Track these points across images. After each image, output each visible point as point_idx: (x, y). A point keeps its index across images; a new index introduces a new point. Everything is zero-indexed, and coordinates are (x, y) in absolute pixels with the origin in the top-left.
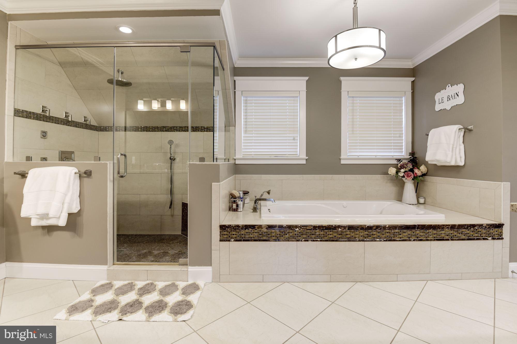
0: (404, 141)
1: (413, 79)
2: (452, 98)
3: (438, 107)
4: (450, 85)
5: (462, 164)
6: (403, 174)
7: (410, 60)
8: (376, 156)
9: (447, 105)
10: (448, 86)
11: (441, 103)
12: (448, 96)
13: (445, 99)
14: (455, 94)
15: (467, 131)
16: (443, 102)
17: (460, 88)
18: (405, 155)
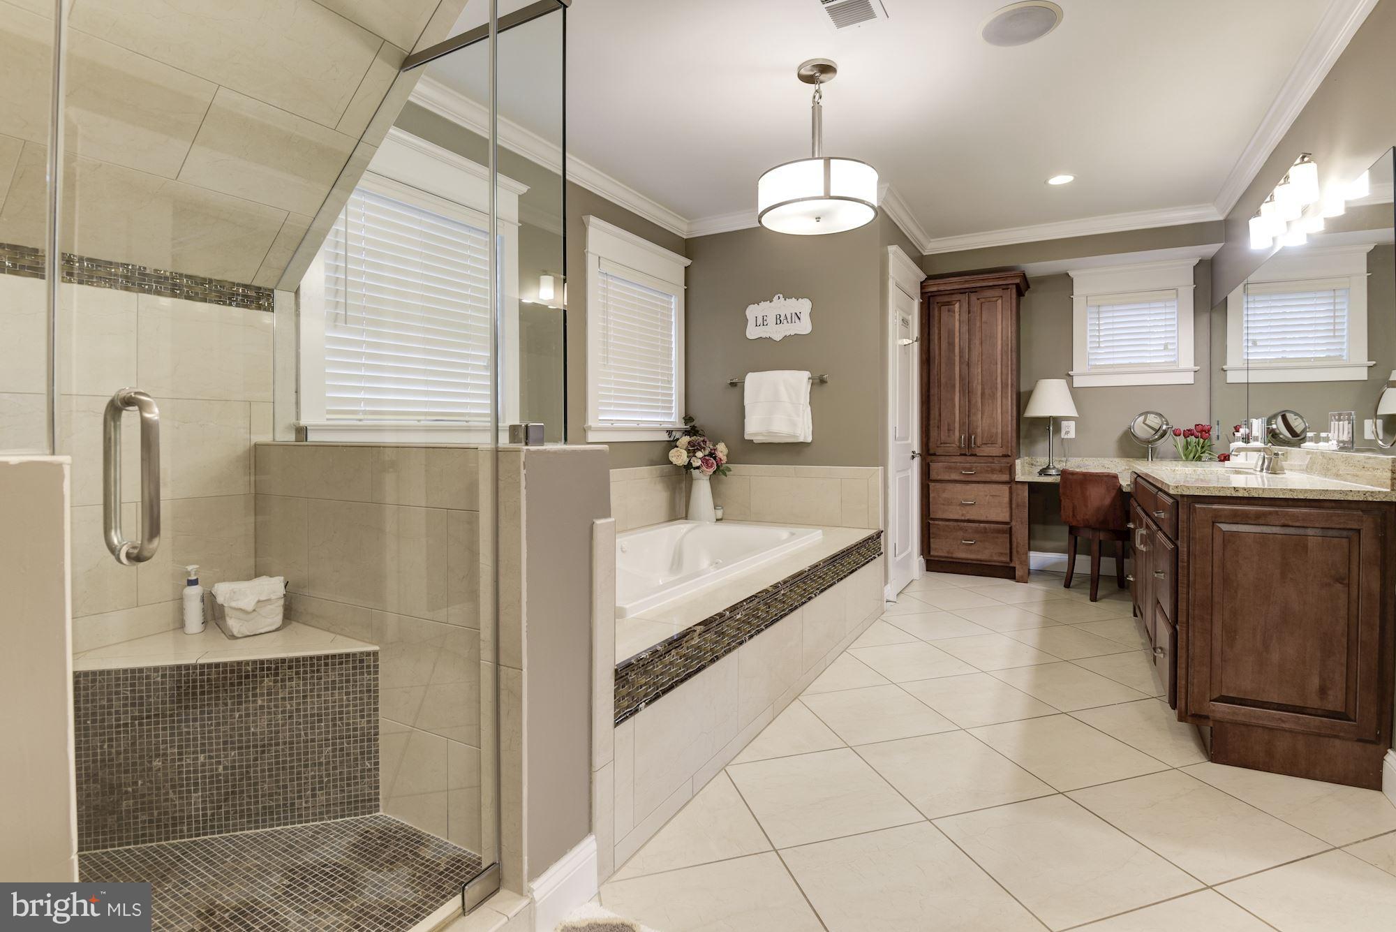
0: (673, 392)
1: (688, 262)
2: (785, 321)
3: (752, 332)
4: (781, 296)
5: (809, 439)
6: (700, 462)
7: (688, 221)
8: (661, 423)
9: (777, 333)
10: (777, 297)
11: (762, 325)
12: (778, 316)
13: (771, 320)
14: (794, 315)
15: (819, 382)
16: (765, 324)
17: (804, 306)
18: (677, 421)
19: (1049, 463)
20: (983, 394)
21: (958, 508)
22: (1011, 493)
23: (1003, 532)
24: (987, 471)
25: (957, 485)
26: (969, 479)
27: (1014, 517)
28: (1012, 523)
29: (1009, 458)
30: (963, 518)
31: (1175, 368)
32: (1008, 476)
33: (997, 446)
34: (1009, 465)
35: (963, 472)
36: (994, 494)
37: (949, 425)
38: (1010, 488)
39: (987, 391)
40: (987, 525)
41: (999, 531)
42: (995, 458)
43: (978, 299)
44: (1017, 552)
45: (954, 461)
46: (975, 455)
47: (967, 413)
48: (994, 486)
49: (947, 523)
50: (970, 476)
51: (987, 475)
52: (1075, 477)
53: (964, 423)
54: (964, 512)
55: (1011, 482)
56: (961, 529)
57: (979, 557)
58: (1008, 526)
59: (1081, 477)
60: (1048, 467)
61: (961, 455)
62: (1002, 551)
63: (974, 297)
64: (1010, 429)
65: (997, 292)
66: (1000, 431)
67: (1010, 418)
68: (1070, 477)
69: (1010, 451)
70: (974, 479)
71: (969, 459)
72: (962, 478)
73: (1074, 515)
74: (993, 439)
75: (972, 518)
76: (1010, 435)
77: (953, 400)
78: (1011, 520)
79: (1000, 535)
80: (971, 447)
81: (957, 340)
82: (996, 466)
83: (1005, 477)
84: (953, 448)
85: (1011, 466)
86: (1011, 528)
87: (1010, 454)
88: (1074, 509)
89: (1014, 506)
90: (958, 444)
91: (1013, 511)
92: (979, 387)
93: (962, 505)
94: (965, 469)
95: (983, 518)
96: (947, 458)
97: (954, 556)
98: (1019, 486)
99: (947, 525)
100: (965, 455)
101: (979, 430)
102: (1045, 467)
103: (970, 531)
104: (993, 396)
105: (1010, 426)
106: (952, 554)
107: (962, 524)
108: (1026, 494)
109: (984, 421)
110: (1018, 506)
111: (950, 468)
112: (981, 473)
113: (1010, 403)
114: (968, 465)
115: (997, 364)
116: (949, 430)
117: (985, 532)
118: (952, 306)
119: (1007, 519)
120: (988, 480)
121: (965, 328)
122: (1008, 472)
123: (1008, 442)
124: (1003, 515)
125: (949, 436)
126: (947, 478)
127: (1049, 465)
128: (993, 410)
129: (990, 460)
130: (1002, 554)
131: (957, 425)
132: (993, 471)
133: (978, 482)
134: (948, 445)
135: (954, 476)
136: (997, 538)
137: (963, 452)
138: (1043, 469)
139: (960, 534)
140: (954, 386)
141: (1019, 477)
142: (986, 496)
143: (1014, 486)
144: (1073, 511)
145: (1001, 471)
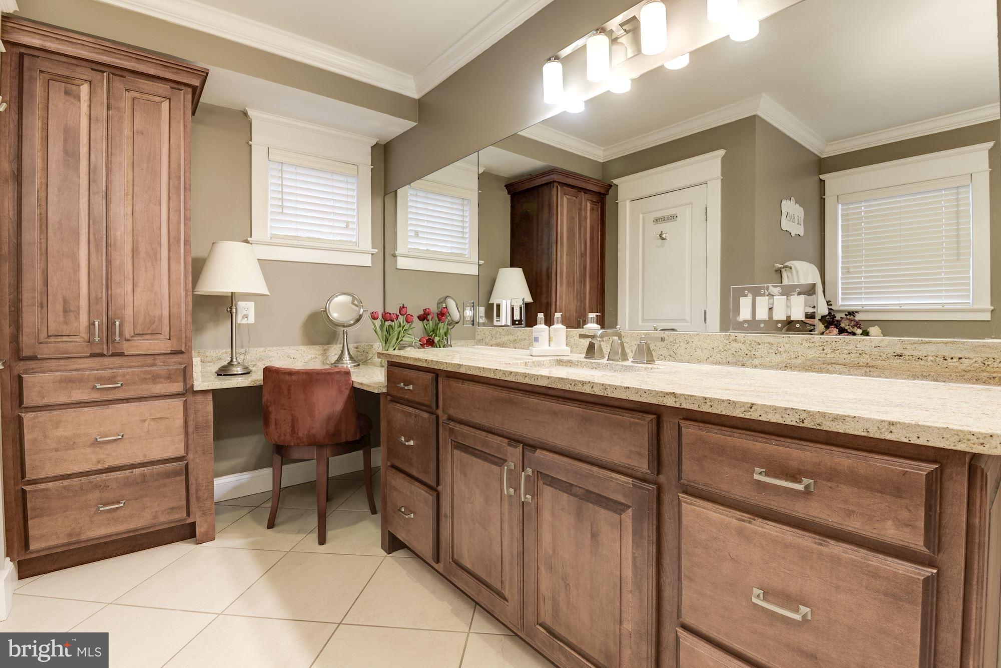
19: (232, 358)
20: (134, 251)
21: (89, 450)
22: (186, 409)
23: (176, 473)
24: (145, 379)
25: (86, 409)
26: (111, 397)
27: (191, 447)
28: (187, 457)
29: (180, 356)
30: (100, 467)
31: (356, 248)
32: (182, 384)
33: (161, 337)
34: (183, 366)
35: (99, 386)
36: (158, 416)
37: (65, 302)
38: (185, 402)
39: (143, 247)
40: (146, 470)
41: (168, 475)
42: (157, 357)
43: (127, 90)
44: (198, 498)
45: (78, 367)
46: (121, 355)
47: (104, 282)
48: (157, 403)
49: (66, 483)
50: (113, 392)
51: (145, 386)
52: (294, 378)
53: (98, 300)
54: (102, 456)
55: (189, 391)
56: (96, 486)
57: (132, 526)
58: (181, 464)
59: (304, 377)
60: (230, 363)
61: (93, 355)
62: (172, 505)
63: (118, 85)
64: (183, 310)
65: (163, 88)
66: (166, 313)
67: (183, 293)
68: (287, 378)
69: (183, 346)
70: (120, 395)
71: (107, 361)
72: (96, 396)
73: (294, 432)
74: (154, 326)
75: (117, 463)
76: (183, 320)
77: (74, 258)
78: (187, 453)
79: (168, 481)
80: (114, 341)
81: (84, 150)
82: (160, 368)
83: (178, 387)
84: (77, 344)
85: (185, 367)
86: (187, 466)
87: (183, 350)
88: (294, 422)
89: (191, 430)
90: (86, 336)
91: (191, 437)
92: (128, 240)
93: (96, 443)
94: (100, 379)
95: (140, 459)
96: (62, 362)
97: (83, 537)
98: (199, 398)
99: (65, 487)
100: (101, 355)
101: (129, 312)
102: (225, 363)
103: (115, 485)
104: (154, 257)
105: (183, 305)
106: (79, 534)
107: (98, 478)
108: (210, 408)
109: (138, 296)
110: (197, 428)
111: (70, 381)
112: (134, 383)
113: (182, 270)
114: (107, 373)
115: (160, 204)
116: (66, 311)
117: (144, 481)
118: (74, 87)
119: (181, 452)
120: (146, 394)
121: (100, 132)
122: (181, 378)
123: (181, 330)
124: (176, 448)
125: (66, 323)
126: (63, 399)
127: (232, 361)
128: (154, 279)
129: (149, 360)
130: (173, 509)
131: (84, 303)
132: (155, 378)
133: (127, 400)
134: (65, 339)
135: (79, 395)
136: (165, 485)
137: (98, 351)
138: (224, 367)
139: (96, 494)
140: (76, 233)
141: (199, 384)
142: (144, 421)
143: (191, 398)
144: (293, 426)
145: (169, 377)
